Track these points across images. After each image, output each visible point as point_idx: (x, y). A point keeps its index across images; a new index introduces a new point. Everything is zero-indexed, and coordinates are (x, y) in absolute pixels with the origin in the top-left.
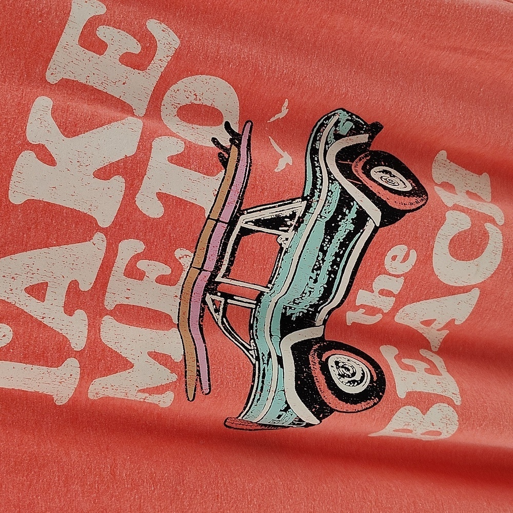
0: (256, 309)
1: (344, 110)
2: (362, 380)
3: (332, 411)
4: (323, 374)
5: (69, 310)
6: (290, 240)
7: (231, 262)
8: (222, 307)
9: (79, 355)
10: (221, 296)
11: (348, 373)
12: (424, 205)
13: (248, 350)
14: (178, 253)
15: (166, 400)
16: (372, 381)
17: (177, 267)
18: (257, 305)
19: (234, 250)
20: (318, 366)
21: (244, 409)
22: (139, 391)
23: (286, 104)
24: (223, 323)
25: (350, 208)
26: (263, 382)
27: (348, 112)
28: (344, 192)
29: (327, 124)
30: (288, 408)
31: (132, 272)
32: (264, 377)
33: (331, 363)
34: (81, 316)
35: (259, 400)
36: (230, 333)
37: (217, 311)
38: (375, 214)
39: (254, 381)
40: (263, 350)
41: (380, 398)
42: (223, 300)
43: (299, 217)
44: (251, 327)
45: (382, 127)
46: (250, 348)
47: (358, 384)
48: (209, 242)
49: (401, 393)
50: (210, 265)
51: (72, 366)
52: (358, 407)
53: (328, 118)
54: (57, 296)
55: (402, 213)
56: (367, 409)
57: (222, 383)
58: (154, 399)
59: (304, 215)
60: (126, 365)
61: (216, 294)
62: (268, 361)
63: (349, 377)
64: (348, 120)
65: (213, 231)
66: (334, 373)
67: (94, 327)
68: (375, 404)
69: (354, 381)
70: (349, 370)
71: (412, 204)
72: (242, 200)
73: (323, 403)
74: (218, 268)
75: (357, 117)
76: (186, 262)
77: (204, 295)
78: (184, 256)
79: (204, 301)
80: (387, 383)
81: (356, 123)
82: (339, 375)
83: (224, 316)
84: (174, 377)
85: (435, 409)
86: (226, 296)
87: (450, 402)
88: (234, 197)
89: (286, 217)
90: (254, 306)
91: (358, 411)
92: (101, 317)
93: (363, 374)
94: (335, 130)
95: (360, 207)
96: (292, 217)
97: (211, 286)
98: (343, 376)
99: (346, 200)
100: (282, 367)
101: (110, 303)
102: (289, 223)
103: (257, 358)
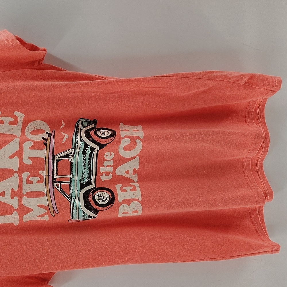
0: (71, 184)
1: (82, 118)
2: (106, 200)
3: (98, 211)
4: (93, 200)
5: (12, 197)
6: (73, 159)
7: (57, 171)
8: (59, 186)
9: (17, 210)
10: (58, 183)
11: (102, 198)
12: (113, 140)
13: (68, 198)
14: (40, 172)
15: (46, 218)
16: (110, 199)
17: (41, 177)
18: (71, 182)
19: (57, 167)
20: (91, 198)
21: (71, 216)
22: (38, 217)
23: (63, 122)
24: (61, 190)
25: (88, 148)
26: (74, 207)
27: (84, 119)
28: (85, 143)
29: (79, 125)
30: (84, 213)
31: (29, 182)
32: (74, 205)
33: (96, 196)
34: (16, 198)
35: (74, 212)
36: (63, 193)
37: (58, 187)
38: (97, 147)
39: (71, 207)
40: (73, 197)
41: (113, 204)
42: (59, 183)
43: (73, 153)
44: (70, 189)
45: (97, 121)
46: (69, 197)
47: (105, 201)
48: (48, 167)
49: (120, 201)
50: (51, 173)
51: (16, 214)
52: (106, 208)
53: (78, 123)
54: (8, 194)
55: (106, 145)
56: (109, 208)
57: (61, 209)
58: (43, 218)
59: (74, 152)
60: (31, 210)
61: (56, 182)
62: (75, 200)
63: (102, 199)
64: (85, 121)
65: (48, 163)
66: (97, 199)
67: (20, 201)
68: (112, 206)
69: (104, 200)
70: (102, 197)
71: (109, 141)
72: (54, 153)
73: (94, 209)
74: (53, 173)
75: (87, 119)
76: (43, 174)
77: (53, 183)
78: (42, 173)
79: (53, 185)
80: (115, 198)
81: (88, 122)
82: (99, 199)
83: (61, 188)
84: (46, 211)
85: (132, 203)
86: (60, 182)
87: (137, 200)
88: (51, 153)
89: (69, 154)
90: (70, 183)
91: (107, 209)
92: (22, 197)
93: (107, 197)
94: (83, 126)
95: (91, 147)
96: (71, 153)
97: (54, 180)
98: (100, 199)
99: (86, 146)
100: (79, 201)
101: (24, 192)
102: (70, 155)
103: (71, 200)
